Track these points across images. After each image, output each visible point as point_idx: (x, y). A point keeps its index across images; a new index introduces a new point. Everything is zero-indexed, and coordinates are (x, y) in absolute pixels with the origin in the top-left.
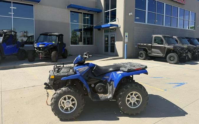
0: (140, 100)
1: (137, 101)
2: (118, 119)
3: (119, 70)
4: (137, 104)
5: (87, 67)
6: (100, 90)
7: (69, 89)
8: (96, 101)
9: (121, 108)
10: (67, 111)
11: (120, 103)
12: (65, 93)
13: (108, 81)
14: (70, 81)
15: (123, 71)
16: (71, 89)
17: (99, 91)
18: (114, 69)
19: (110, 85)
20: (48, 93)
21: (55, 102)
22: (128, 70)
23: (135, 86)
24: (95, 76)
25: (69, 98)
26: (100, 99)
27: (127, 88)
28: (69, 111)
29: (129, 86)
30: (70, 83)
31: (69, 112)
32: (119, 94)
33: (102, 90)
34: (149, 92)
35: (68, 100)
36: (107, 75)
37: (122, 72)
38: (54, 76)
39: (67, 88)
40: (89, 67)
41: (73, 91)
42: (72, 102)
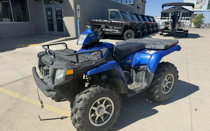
0: (171, 82)
2: (156, 112)
4: (168, 88)
7: (103, 88)
11: (158, 92)
12: (97, 95)
16: (105, 87)
20: (42, 102)
28: (103, 120)
36: (130, 57)
37: (155, 52)
38: (74, 69)
39: (98, 86)
40: (108, 48)
41: (108, 90)
42: (107, 107)
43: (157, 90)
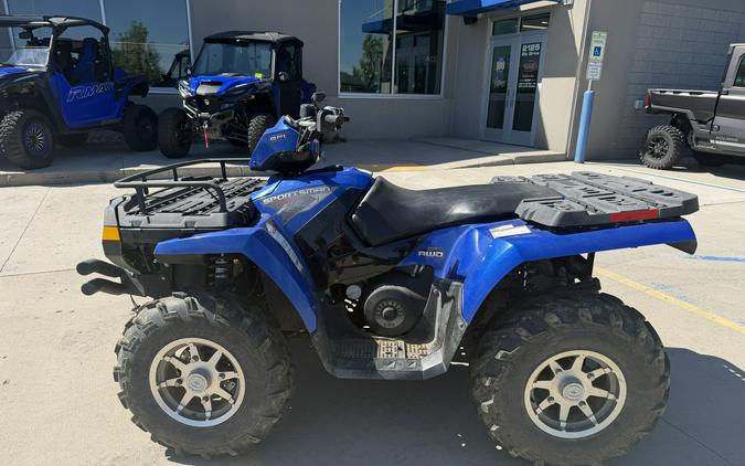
0: (611, 397)
1: (593, 401)
3: (509, 216)
4: (593, 419)
5: (323, 189)
6: (388, 317)
7: (201, 309)
8: (351, 377)
9: (494, 428)
10: (199, 414)
11: (490, 407)
12: (176, 327)
13: (436, 274)
14: (222, 262)
15: (530, 223)
16: (212, 309)
17: (381, 322)
18: (481, 211)
19: (445, 300)
21: (128, 364)
22: (567, 216)
23: (596, 318)
24: (366, 244)
25: (206, 353)
26: (374, 369)
27: (537, 328)
28: (208, 414)
29: (556, 319)
30: (219, 270)
31: (204, 419)
32: (489, 354)
33: (397, 322)
34: (672, 336)
35: (200, 364)
36: (436, 238)
37: (524, 230)
38: (119, 227)
39: (188, 299)
40: (335, 188)
41: (222, 321)
42: (224, 375)
43: (491, 402)
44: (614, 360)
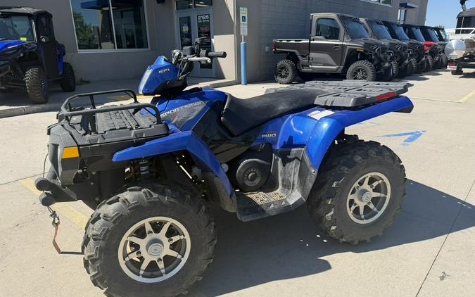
1: (374, 200)
2: (326, 266)
3: (312, 106)
4: (375, 210)
5: (200, 103)
6: (252, 179)
7: (155, 195)
8: (252, 219)
9: (333, 228)
10: (155, 273)
11: (332, 216)
12: (138, 211)
13: (273, 147)
14: (144, 162)
15: (332, 108)
16: (163, 193)
17: (248, 183)
19: (286, 161)
20: (54, 214)
21: (101, 251)
23: (377, 154)
24: (232, 136)
25: (157, 227)
26: (263, 211)
27: (351, 164)
28: (163, 271)
29: (360, 158)
30: (143, 168)
31: (161, 275)
32: (327, 186)
33: (257, 181)
35: (154, 235)
36: (271, 125)
37: (328, 113)
38: (79, 146)
39: (144, 190)
40: (207, 102)
41: (172, 200)
42: (172, 240)
43: (332, 213)
44: (385, 175)
